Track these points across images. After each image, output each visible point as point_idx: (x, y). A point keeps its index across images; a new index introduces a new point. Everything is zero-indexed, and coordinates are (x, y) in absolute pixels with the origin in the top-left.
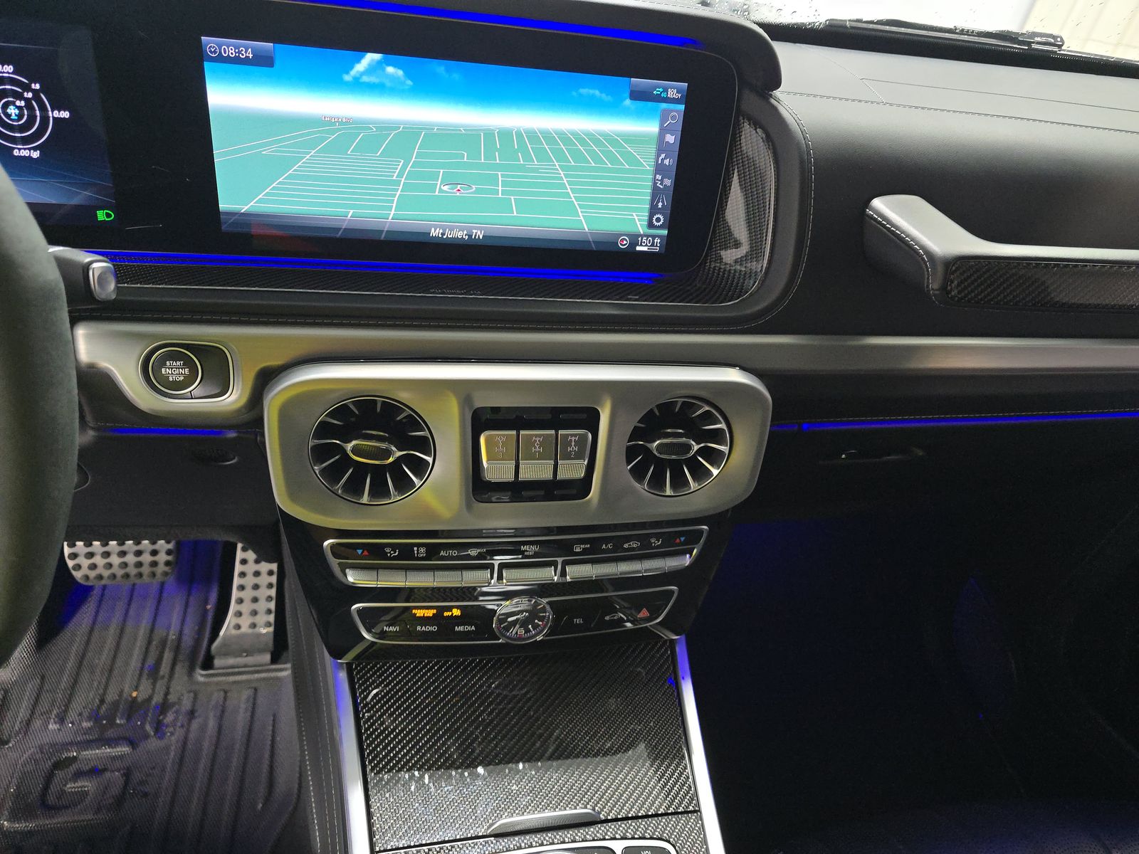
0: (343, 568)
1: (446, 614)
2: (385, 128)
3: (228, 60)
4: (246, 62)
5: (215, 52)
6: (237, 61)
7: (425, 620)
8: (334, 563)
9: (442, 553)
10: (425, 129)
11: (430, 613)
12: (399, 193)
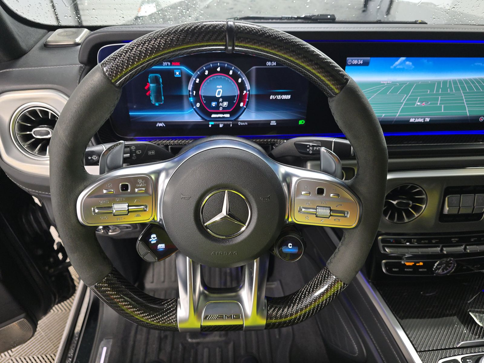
0: (384, 247)
1: (417, 264)
2: (402, 84)
3: (355, 65)
4: (360, 65)
5: (350, 63)
6: (357, 65)
7: (409, 267)
8: (381, 245)
9: (422, 242)
10: (416, 83)
11: (411, 264)
12: (402, 107)
